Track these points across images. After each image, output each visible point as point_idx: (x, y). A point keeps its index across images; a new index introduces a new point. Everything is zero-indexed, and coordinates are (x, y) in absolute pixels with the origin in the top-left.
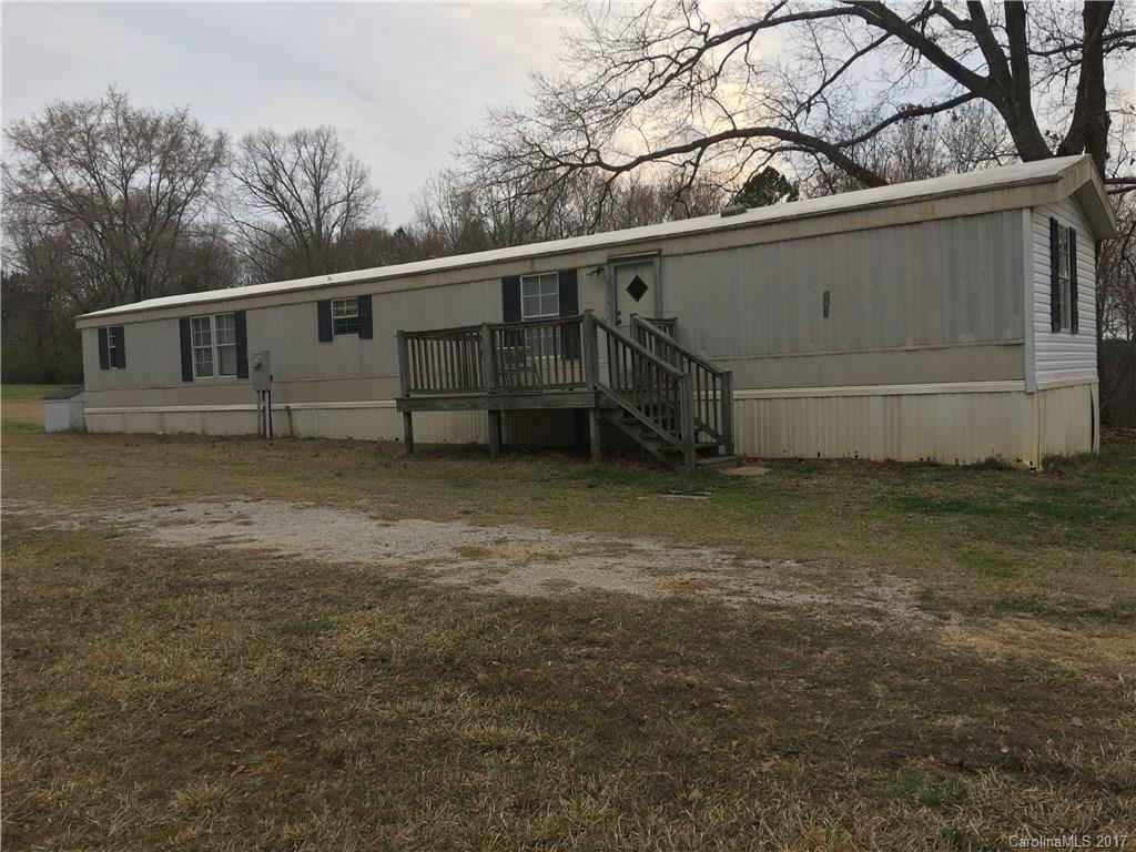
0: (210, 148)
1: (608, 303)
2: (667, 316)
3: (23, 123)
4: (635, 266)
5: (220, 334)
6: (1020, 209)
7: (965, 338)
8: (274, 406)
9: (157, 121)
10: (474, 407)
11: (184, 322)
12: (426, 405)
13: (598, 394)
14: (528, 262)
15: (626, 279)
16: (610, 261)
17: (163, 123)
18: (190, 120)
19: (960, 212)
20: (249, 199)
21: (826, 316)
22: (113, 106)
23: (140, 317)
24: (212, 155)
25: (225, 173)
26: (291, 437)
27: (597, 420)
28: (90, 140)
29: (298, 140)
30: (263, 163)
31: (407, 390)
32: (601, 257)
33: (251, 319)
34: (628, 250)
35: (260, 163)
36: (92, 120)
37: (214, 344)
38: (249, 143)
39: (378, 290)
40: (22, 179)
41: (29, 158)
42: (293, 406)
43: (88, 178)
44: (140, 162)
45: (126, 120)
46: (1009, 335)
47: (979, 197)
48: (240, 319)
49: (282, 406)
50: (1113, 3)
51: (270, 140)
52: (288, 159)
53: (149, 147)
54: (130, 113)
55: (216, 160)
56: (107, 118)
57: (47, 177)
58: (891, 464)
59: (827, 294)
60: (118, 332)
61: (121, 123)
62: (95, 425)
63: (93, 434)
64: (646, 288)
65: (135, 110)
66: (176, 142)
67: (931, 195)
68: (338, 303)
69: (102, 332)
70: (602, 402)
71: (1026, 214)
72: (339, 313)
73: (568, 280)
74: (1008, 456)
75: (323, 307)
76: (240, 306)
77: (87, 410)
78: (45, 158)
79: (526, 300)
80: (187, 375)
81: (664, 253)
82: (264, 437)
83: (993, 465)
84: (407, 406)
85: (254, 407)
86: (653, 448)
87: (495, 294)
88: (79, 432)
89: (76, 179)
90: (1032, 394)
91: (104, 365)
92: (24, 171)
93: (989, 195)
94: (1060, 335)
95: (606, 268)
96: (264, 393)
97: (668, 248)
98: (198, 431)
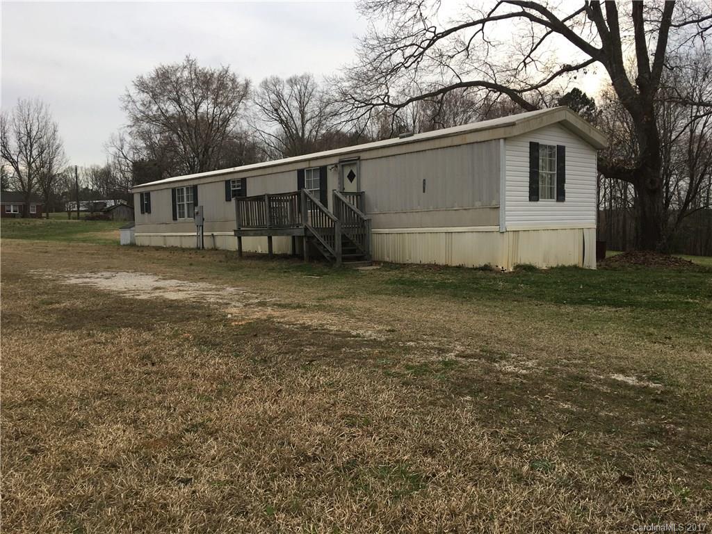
0: (240, 89)
1: (339, 183)
2: (362, 190)
3: (142, 77)
4: (349, 165)
5: (188, 197)
6: (499, 139)
7: (478, 204)
8: (204, 234)
9: (213, 74)
10: (262, 235)
11: (174, 190)
12: (246, 234)
13: (306, 229)
14: (308, 162)
15: (347, 171)
16: (340, 162)
17: (215, 75)
18: (230, 73)
19: (475, 141)
20: (264, 117)
21: (424, 192)
22: (188, 67)
23: (156, 188)
24: (242, 93)
25: (250, 103)
26: (215, 249)
27: (306, 242)
28: (178, 86)
29: (292, 82)
30: (273, 96)
31: (240, 225)
32: (335, 160)
33: (199, 188)
34: (347, 156)
35: (271, 96)
36: (179, 75)
37: (185, 202)
38: (265, 84)
39: (248, 176)
40: (142, 108)
41: (146, 97)
42: (215, 234)
43: (178, 107)
44: (204, 97)
45: (196, 75)
46: (494, 203)
47: (484, 133)
48: (195, 188)
49: (210, 234)
50: (674, 2)
51: (277, 82)
52: (286, 92)
53: (208, 89)
54: (198, 70)
55: (244, 96)
56: (186, 74)
57: (155, 108)
58: (446, 267)
59: (424, 180)
60: (148, 194)
61: (193, 76)
62: (138, 242)
63: (138, 246)
64: (355, 176)
65: (200, 68)
66: (222, 85)
67: (464, 131)
68: (234, 182)
69: (142, 194)
70: (308, 234)
71: (502, 141)
72: (234, 187)
73: (323, 171)
74: (493, 265)
75: (227, 182)
76: (195, 182)
77: (136, 234)
78: (155, 97)
79: (308, 181)
80: (175, 218)
81: (361, 158)
82: (200, 249)
83: (486, 268)
84: (239, 234)
85: (196, 234)
86: (326, 255)
87: (294, 178)
88: (132, 245)
89: (171, 108)
90: (503, 232)
91: (143, 212)
92: (143, 105)
93: (487, 131)
94: (538, 202)
95: (338, 166)
96: (201, 227)
97: (363, 156)
98: (179, 246)
